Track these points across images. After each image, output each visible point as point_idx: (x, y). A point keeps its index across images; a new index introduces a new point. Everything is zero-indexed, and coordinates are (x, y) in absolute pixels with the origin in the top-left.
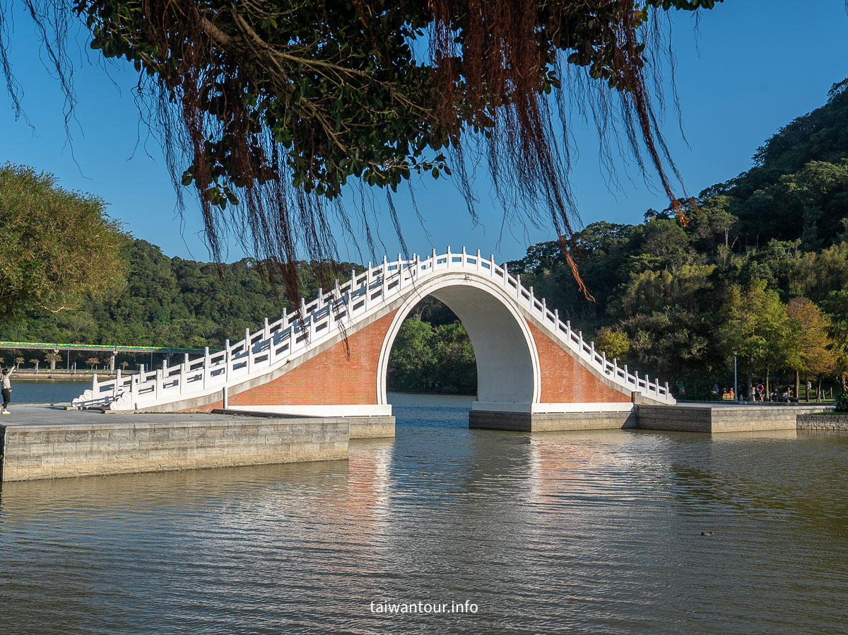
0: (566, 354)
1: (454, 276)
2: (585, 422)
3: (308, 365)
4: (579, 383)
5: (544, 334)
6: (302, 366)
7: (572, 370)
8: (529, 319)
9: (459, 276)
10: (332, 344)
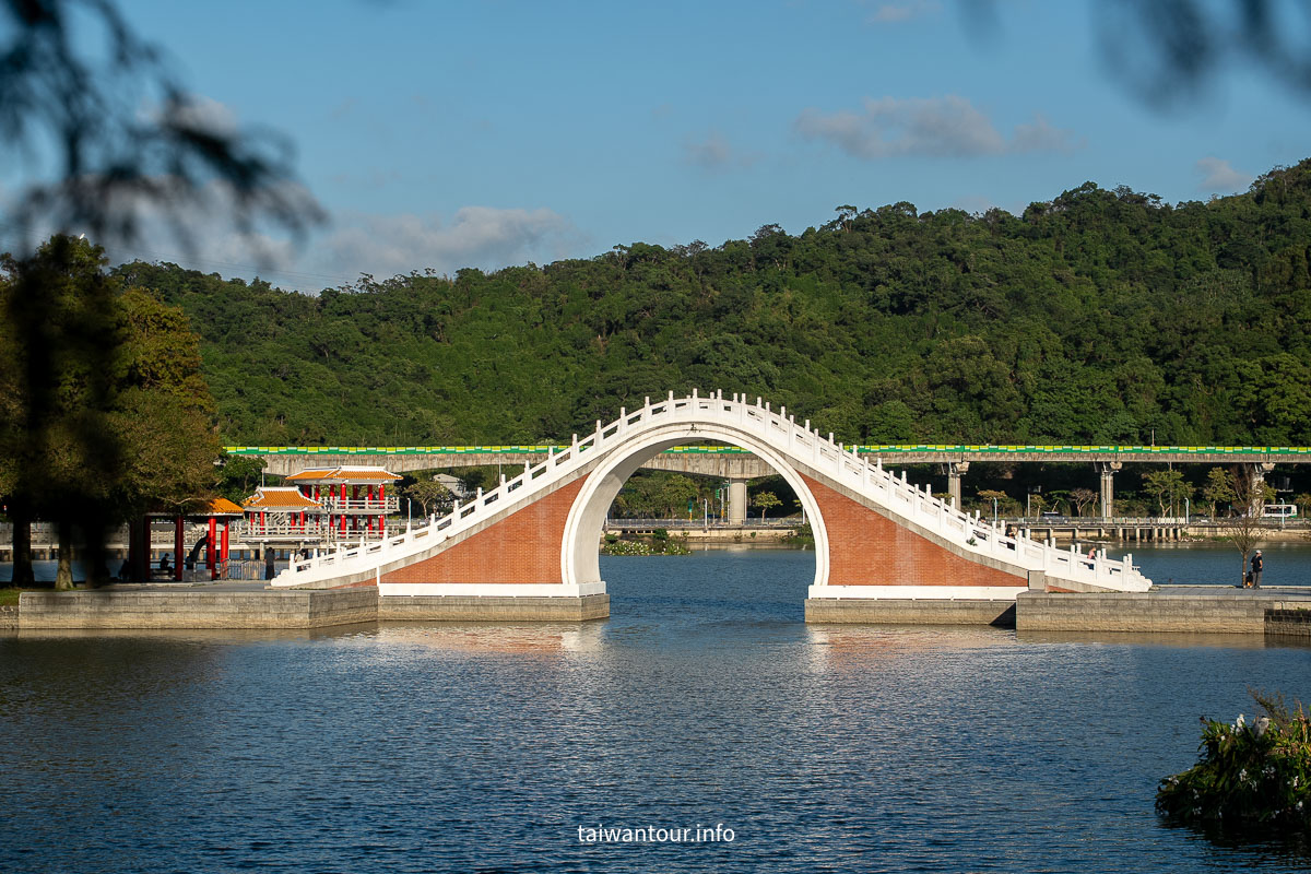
0: (880, 518)
1: (673, 428)
2: (912, 614)
3: (470, 542)
4: (906, 556)
5: (835, 492)
6: (465, 543)
7: (893, 539)
8: (807, 473)
9: (682, 427)
10: (502, 517)
